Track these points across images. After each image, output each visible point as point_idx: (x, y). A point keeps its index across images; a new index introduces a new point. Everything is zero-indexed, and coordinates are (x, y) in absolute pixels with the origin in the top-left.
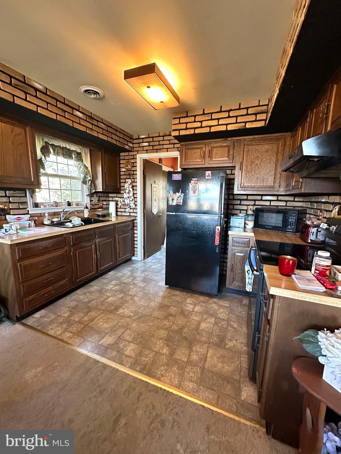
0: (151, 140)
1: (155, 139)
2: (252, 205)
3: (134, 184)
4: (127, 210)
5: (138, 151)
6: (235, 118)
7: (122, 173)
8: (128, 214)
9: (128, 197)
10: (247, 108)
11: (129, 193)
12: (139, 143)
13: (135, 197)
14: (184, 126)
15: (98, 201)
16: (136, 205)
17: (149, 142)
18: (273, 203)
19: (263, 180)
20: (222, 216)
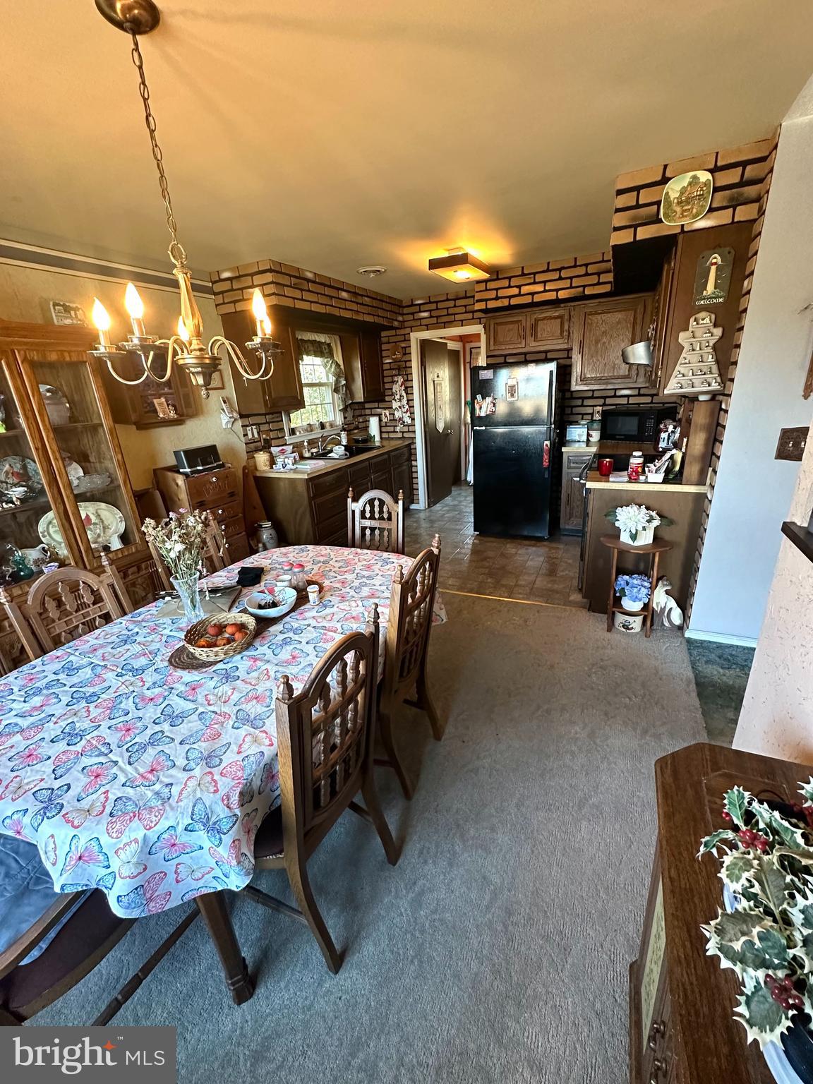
0: (433, 306)
1: (440, 305)
2: (600, 406)
3: (408, 384)
4: (398, 429)
5: (411, 327)
6: (569, 280)
7: (386, 367)
8: (400, 435)
9: (400, 407)
10: (586, 265)
11: (400, 400)
12: (413, 314)
13: (411, 405)
14: (493, 295)
15: (353, 416)
16: (413, 419)
17: (430, 311)
18: (632, 400)
19: (614, 368)
20: (553, 426)
